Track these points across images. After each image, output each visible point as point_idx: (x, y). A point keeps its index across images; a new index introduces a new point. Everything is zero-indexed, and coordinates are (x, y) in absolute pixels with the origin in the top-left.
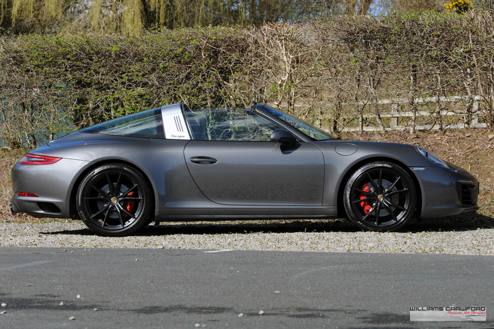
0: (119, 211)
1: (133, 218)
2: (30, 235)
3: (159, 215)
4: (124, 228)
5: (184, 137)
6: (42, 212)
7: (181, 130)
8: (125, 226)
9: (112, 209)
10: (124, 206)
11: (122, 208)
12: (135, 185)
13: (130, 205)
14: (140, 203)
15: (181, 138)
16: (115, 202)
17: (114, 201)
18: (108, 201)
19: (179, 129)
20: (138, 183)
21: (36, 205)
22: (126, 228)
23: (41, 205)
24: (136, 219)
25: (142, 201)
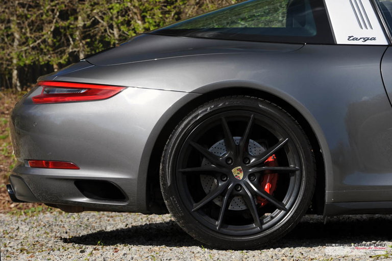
0: (249, 194)
1: (281, 209)
2: (59, 250)
3: (334, 202)
4: (262, 231)
5: (374, 39)
6: (85, 200)
7: (368, 25)
8: (264, 226)
9: (235, 192)
10: (260, 185)
11: (255, 189)
12: (283, 141)
13: (271, 182)
14: (292, 179)
15: (368, 43)
16: (241, 176)
17: (238, 174)
18: (224, 173)
19: (363, 22)
20: (288, 136)
21: (72, 185)
22: (268, 232)
23: (84, 186)
24: (287, 211)
25: (298, 173)
